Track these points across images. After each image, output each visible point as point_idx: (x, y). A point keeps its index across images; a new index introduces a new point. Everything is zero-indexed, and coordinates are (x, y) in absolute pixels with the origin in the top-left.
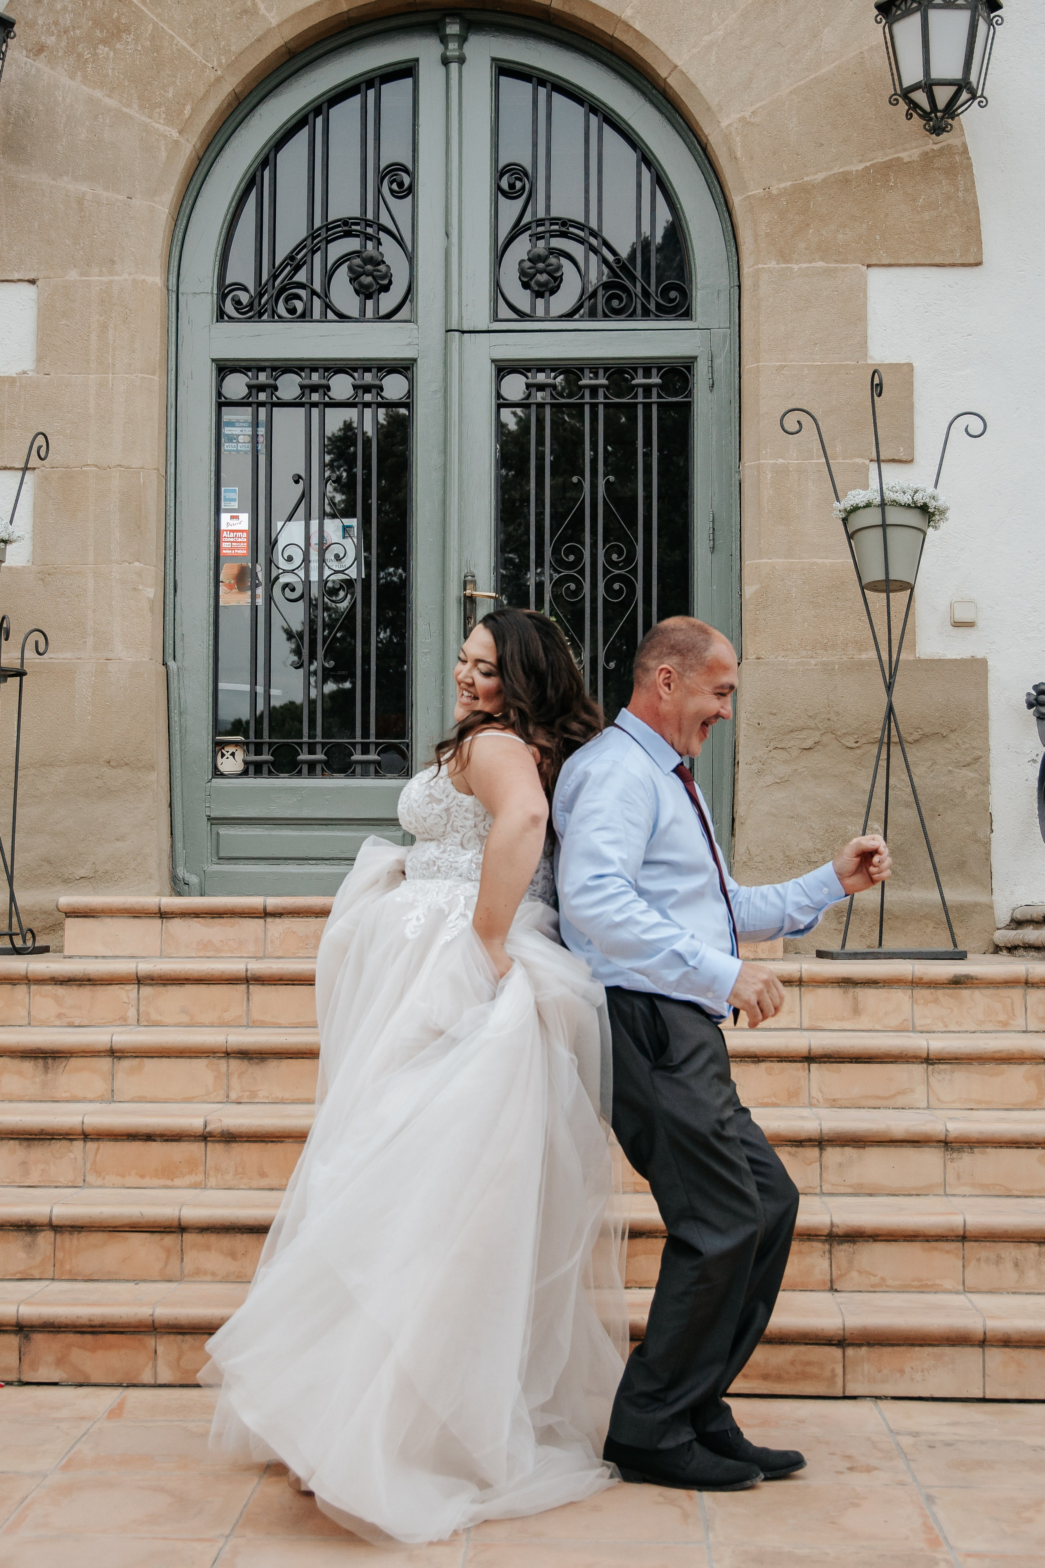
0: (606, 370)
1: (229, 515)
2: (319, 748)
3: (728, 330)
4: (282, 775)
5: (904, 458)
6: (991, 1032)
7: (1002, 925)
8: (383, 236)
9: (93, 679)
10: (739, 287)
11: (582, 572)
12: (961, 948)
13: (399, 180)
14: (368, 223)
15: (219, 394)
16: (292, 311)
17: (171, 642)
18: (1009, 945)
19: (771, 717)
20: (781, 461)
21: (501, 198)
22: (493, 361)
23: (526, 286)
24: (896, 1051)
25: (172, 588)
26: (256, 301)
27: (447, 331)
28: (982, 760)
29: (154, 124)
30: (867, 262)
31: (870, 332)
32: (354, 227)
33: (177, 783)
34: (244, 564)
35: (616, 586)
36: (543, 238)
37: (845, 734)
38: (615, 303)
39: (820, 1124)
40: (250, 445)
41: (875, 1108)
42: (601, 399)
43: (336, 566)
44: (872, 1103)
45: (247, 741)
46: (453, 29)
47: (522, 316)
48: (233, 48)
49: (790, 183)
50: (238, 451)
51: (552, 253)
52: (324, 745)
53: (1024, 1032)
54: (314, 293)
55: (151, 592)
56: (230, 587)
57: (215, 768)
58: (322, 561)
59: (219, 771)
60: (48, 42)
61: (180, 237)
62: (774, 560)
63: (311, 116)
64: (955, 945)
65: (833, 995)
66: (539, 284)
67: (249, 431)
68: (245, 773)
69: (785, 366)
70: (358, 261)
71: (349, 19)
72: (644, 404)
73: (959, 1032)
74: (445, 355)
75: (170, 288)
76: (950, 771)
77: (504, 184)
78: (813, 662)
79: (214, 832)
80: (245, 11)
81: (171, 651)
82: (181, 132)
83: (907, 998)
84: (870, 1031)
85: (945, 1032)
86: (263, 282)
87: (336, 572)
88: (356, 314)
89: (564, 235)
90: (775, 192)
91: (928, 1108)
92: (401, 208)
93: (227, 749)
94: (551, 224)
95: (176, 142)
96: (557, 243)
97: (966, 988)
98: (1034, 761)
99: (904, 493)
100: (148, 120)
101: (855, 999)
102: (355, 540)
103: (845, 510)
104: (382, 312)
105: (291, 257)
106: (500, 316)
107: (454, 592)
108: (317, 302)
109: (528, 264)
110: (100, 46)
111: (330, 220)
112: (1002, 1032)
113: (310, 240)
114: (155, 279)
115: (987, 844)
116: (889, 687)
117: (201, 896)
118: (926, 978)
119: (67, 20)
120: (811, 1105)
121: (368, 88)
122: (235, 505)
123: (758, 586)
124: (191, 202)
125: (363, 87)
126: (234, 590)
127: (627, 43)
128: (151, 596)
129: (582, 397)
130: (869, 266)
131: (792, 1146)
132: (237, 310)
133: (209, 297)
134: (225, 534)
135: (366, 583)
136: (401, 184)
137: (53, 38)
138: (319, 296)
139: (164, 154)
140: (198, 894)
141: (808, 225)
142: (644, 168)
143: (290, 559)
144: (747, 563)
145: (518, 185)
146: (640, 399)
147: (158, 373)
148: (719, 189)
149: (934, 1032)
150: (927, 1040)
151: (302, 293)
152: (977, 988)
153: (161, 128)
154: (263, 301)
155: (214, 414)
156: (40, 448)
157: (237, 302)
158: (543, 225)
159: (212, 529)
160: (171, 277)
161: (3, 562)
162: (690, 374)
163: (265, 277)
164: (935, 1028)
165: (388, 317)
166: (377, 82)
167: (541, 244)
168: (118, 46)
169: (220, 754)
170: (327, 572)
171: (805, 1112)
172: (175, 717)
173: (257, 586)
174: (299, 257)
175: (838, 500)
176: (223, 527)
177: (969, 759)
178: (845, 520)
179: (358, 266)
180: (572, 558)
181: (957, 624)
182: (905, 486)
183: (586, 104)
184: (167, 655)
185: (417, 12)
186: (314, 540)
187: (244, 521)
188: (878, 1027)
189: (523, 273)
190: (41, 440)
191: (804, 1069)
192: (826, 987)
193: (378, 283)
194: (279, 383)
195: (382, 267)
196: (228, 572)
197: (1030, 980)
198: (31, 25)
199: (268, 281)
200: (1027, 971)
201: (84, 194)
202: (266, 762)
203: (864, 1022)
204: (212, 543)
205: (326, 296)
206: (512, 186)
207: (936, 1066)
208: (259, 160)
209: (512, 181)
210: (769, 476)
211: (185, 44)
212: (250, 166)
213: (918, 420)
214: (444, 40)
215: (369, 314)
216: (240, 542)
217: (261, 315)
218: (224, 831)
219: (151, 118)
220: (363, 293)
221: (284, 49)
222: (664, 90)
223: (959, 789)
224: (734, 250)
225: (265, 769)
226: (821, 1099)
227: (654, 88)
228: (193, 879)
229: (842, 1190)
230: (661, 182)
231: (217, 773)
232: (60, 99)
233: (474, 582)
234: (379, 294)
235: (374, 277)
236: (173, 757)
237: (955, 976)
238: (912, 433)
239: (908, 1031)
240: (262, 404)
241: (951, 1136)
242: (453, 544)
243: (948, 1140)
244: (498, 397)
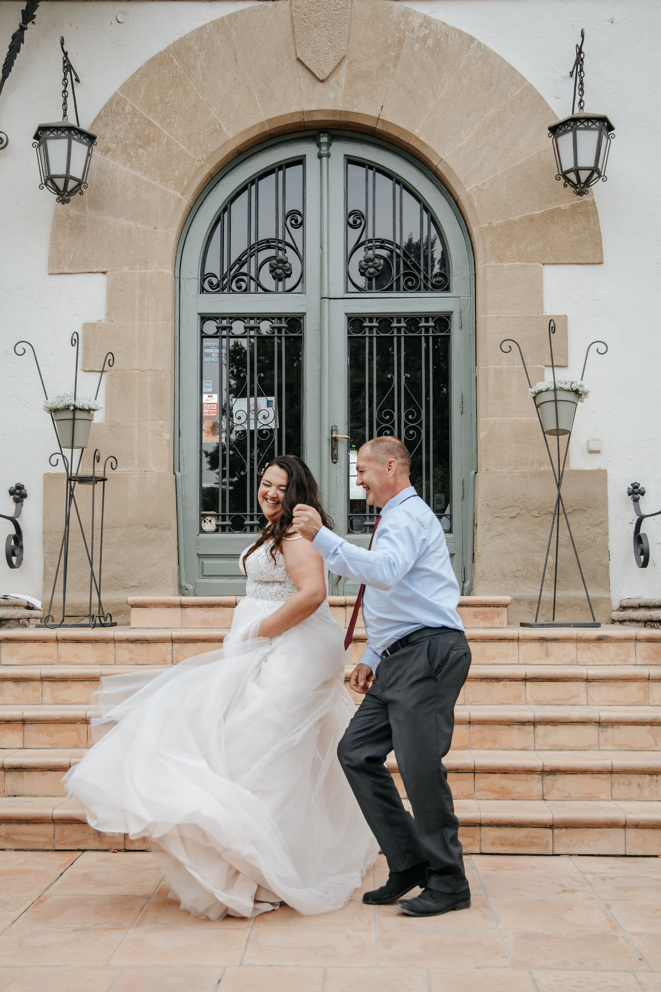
0: (405, 318)
1: (207, 395)
2: (255, 517)
3: (469, 298)
4: (236, 532)
5: (563, 365)
6: (617, 665)
7: (615, 609)
8: (287, 247)
9: (138, 482)
10: (475, 275)
11: (393, 425)
12: (597, 621)
13: (296, 219)
14: (280, 242)
15: (202, 332)
16: (240, 288)
17: (178, 462)
18: (621, 620)
19: (494, 501)
20: (498, 366)
21: (349, 228)
22: (346, 314)
23: (362, 274)
24: (571, 676)
25: (178, 434)
26: (221, 283)
27: (322, 298)
28: (604, 523)
29: (168, 190)
30: (543, 262)
31: (545, 299)
32: (272, 244)
33: (181, 536)
34: (216, 421)
35: (411, 432)
36: (371, 249)
37: (533, 510)
38: (410, 283)
39: (534, 714)
40: (218, 358)
41: (559, 705)
42: (403, 334)
43: (263, 422)
44: (558, 702)
45: (218, 514)
46: (324, 139)
47: (361, 290)
48: (209, 150)
49: (503, 221)
50: (211, 362)
51: (376, 257)
52: (258, 516)
53: (634, 665)
54: (251, 278)
55: (168, 436)
56: (208, 433)
57: (201, 528)
58: (256, 419)
59: (203, 530)
60: (112, 147)
61: (181, 249)
62: (495, 418)
63: (249, 185)
64: (594, 620)
65: (535, 647)
66: (370, 274)
67: (217, 351)
68: (217, 531)
69: (500, 317)
70: (274, 261)
71: (270, 134)
72: (425, 336)
73: (601, 665)
74: (321, 311)
75: (176, 276)
76: (588, 529)
77: (351, 220)
78: (516, 471)
79: (201, 562)
80: (216, 131)
81: (178, 467)
82: (182, 194)
83: (574, 648)
84: (555, 665)
85: (594, 665)
86: (224, 272)
87: (264, 425)
88: (273, 289)
89: (382, 247)
90: (494, 225)
91: (587, 705)
92: (297, 233)
93: (207, 518)
94: (376, 242)
95: (180, 200)
96: (379, 252)
97: (604, 642)
98: (632, 523)
99: (566, 384)
100: (165, 188)
101: (547, 648)
102: (274, 408)
103: (535, 393)
104: (287, 288)
105: (239, 260)
106: (349, 290)
107: (326, 435)
108: (253, 284)
109: (364, 263)
110: (139, 149)
111: (259, 240)
112: (623, 665)
113: (249, 250)
114: (169, 271)
115: (607, 566)
116: (559, 485)
117: (194, 596)
118: (584, 638)
119: (122, 135)
120: (527, 704)
121: (279, 170)
122: (210, 390)
123: (487, 432)
124: (186, 231)
125: (277, 169)
126: (210, 435)
127: (416, 147)
128: (168, 438)
129: (393, 333)
130: (544, 264)
131: (519, 725)
132: (210, 287)
133: (197, 280)
134: (205, 405)
135: (280, 430)
136: (296, 221)
137: (115, 145)
138: (254, 280)
139: (173, 206)
140: (193, 595)
141: (512, 243)
142: (424, 212)
143: (239, 418)
144: (481, 420)
145: (358, 221)
146: (423, 334)
147: (171, 321)
148: (464, 224)
149: (588, 665)
150: (587, 670)
151: (245, 278)
152: (610, 642)
153: (172, 192)
154: (225, 282)
155: (199, 342)
156: (110, 360)
157: (211, 283)
158: (372, 242)
159: (199, 402)
160: (176, 270)
161: (92, 421)
162: (449, 320)
163: (225, 270)
164: (588, 663)
165: (290, 291)
166: (284, 167)
167: (370, 252)
168: (149, 149)
169: (203, 521)
170: (259, 425)
171: (525, 707)
172: (180, 502)
173: (222, 432)
174: (243, 259)
175: (531, 387)
176: (204, 401)
177: (597, 523)
178: (534, 398)
179: (275, 264)
180: (388, 417)
181: (591, 452)
182: (567, 380)
183: (394, 179)
184: (175, 469)
185: (305, 130)
186: (252, 408)
187: (215, 398)
188: (559, 663)
189: (361, 268)
190: (110, 356)
191: (523, 685)
192: (532, 642)
193: (285, 273)
194: (233, 325)
195: (287, 265)
196: (207, 425)
197: (638, 638)
198: (103, 138)
199: (227, 272)
200: (636, 633)
201: (131, 226)
202: (228, 525)
203: (552, 660)
204: (199, 410)
205: (258, 279)
206: (355, 222)
207: (591, 683)
208: (222, 208)
209: (355, 220)
210: (492, 375)
211: (184, 148)
212: (217, 212)
213: (571, 345)
214: (319, 145)
215: (280, 289)
216: (213, 409)
217: (223, 290)
218: (206, 561)
219: (166, 186)
220: (277, 278)
221: (236, 150)
222: (436, 172)
223: (593, 538)
224: (472, 256)
225: (227, 528)
226: (531, 700)
227: (430, 170)
228: (190, 587)
229: (545, 748)
230: (433, 220)
231: (202, 531)
232: (118, 177)
233: (337, 430)
234: (285, 278)
235: (283, 270)
236: (179, 523)
237: (599, 636)
238: (567, 351)
239: (574, 665)
240: (224, 337)
241: (602, 719)
242: (326, 410)
243: (601, 721)
244: (349, 333)
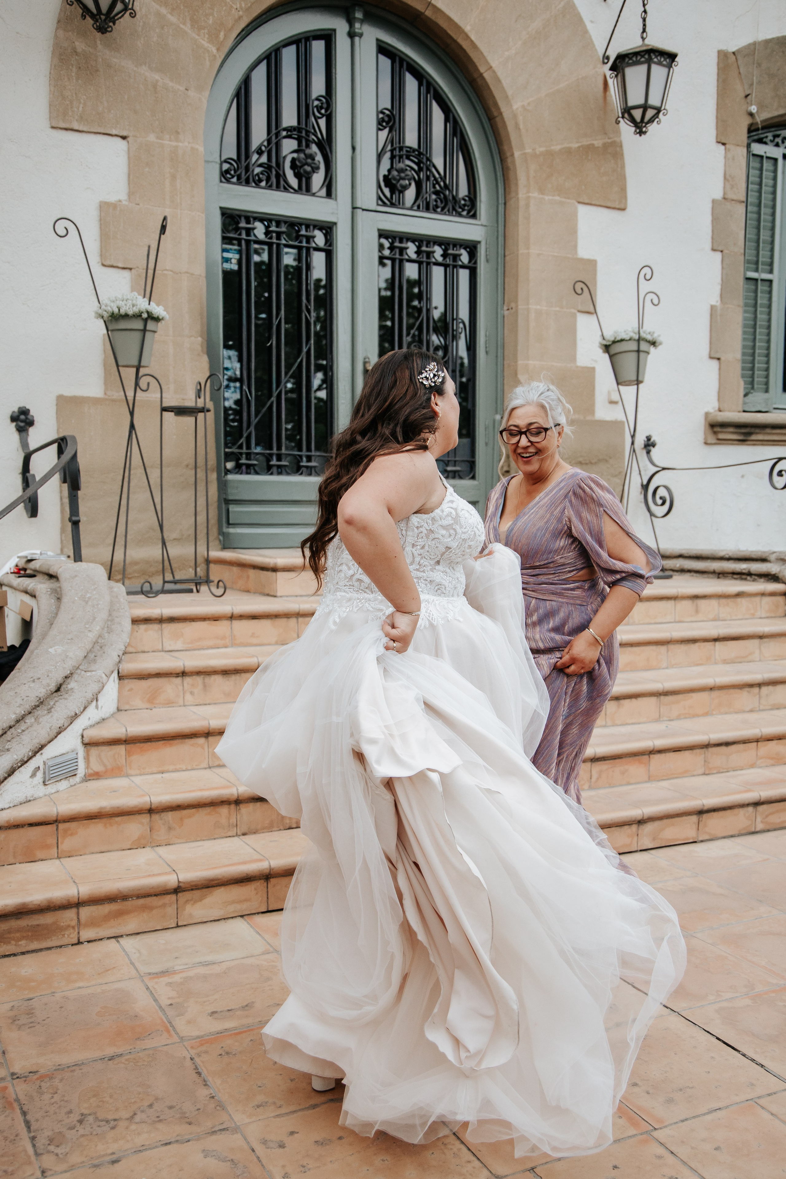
2: (283, 457)
3: (496, 228)
10: (505, 204)
14: (307, 132)
15: (222, 231)
21: (378, 128)
22: (377, 228)
26: (243, 172)
27: (354, 208)
29: (200, 40)
30: (578, 200)
36: (402, 157)
42: (432, 260)
46: (356, 15)
49: (545, 149)
51: (407, 168)
54: (276, 172)
55: (207, 358)
57: (225, 468)
62: (535, 362)
63: (273, 54)
66: (402, 186)
67: (238, 256)
69: (541, 254)
70: (302, 155)
72: (453, 265)
74: (353, 222)
82: (218, 50)
88: (296, 187)
90: (538, 153)
94: (407, 150)
95: (215, 57)
96: (409, 162)
100: (197, 37)
106: (381, 203)
107: (360, 367)
109: (396, 173)
113: (274, 136)
114: (202, 149)
121: (305, 42)
125: (303, 40)
127: (464, 47)
129: (422, 257)
130: (579, 203)
133: (219, 165)
138: (279, 175)
139: (207, 63)
141: (552, 174)
146: (451, 262)
151: (269, 170)
153: (206, 44)
155: (221, 243)
157: (227, 171)
158: (403, 150)
159: (221, 318)
162: (478, 251)
166: (312, 39)
167: (401, 161)
179: (303, 159)
183: (425, 79)
193: (314, 172)
195: (316, 162)
201: (157, 81)
202: (253, 465)
205: (284, 174)
208: (244, 77)
212: (240, 81)
214: (348, 21)
215: (300, 188)
219: (199, 35)
220: (305, 177)
224: (502, 182)
225: (252, 469)
227: (465, 77)
235: (312, 168)
244: (379, 252)
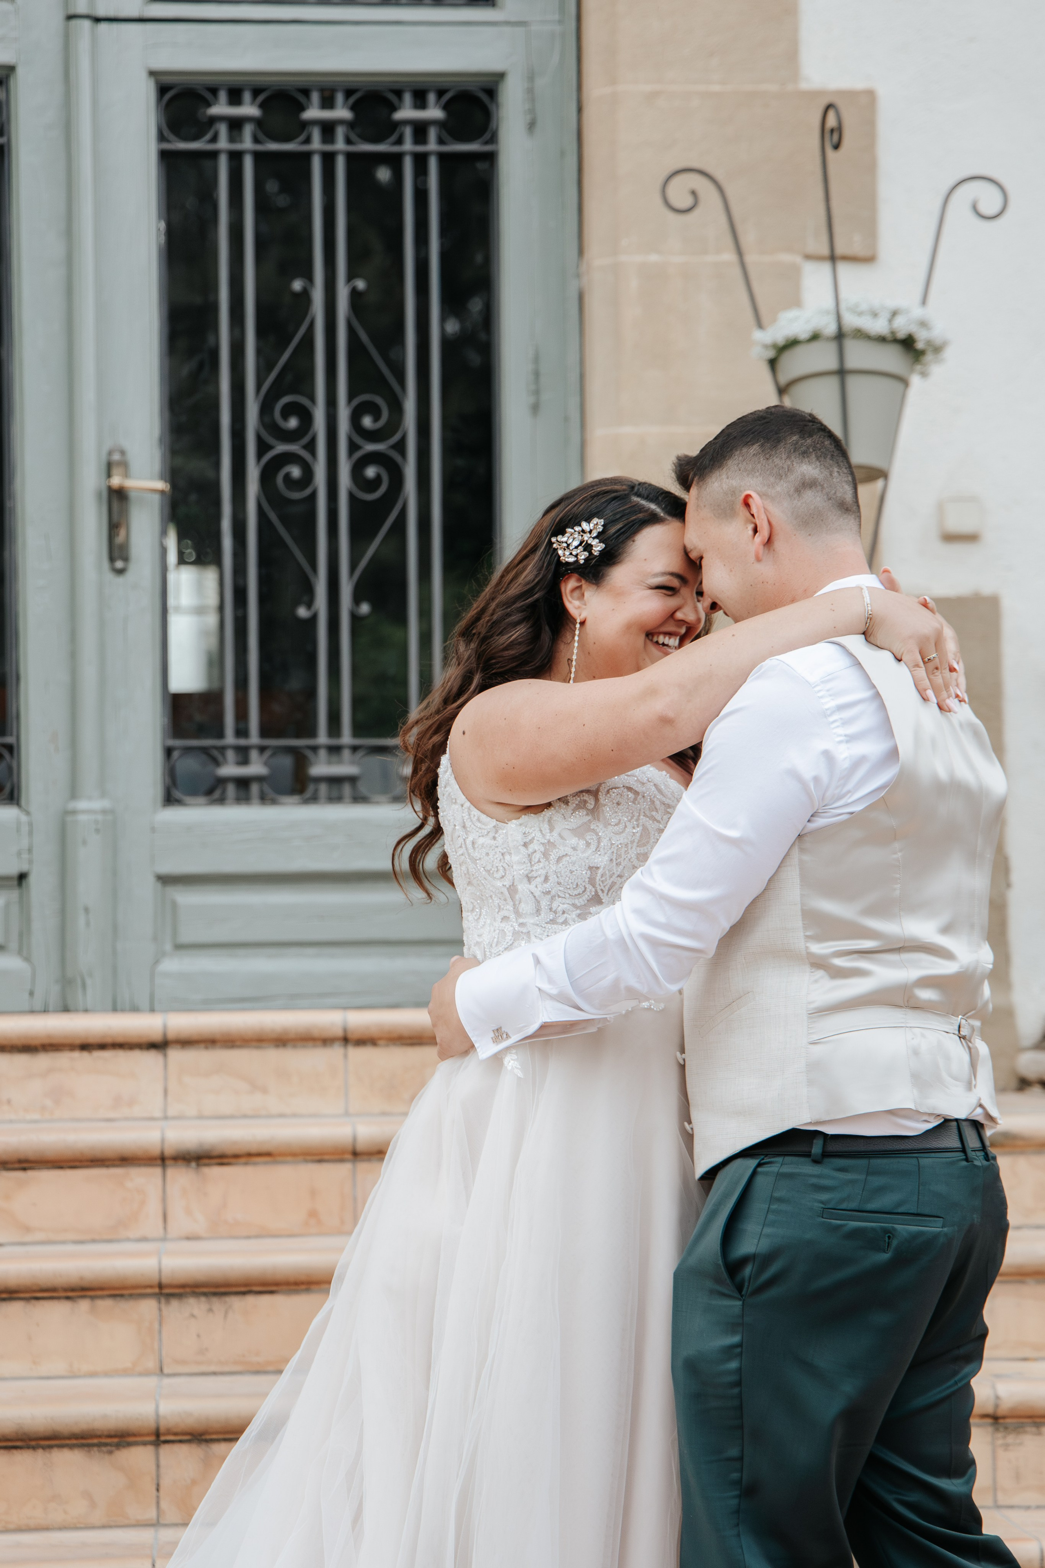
0: (349, 93)
3: (558, 26)
5: (860, 254)
7: (1028, 1043)
11: (311, 447)
20: (654, 258)
22: (152, 73)
27: (70, 17)
31: (804, 33)
35: (370, 472)
42: (340, 145)
62: (643, 429)
69: (661, 92)
72: (414, 154)
74: (67, 61)
99: (875, 317)
103: (774, 346)
107: (90, 480)
115: (999, 908)
129: (308, 141)
146: (408, 146)
162: (492, 103)
175: (760, 327)
178: (773, 363)
180: (293, 423)
181: (950, 538)
182: (876, 304)
210: (634, 285)
213: (885, 188)
233: (124, 465)
238: (874, 208)
241: (1006, 1405)
242: (88, 395)
243: (1000, 1412)
244: (161, 138)
